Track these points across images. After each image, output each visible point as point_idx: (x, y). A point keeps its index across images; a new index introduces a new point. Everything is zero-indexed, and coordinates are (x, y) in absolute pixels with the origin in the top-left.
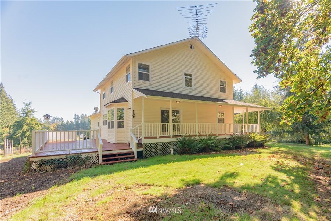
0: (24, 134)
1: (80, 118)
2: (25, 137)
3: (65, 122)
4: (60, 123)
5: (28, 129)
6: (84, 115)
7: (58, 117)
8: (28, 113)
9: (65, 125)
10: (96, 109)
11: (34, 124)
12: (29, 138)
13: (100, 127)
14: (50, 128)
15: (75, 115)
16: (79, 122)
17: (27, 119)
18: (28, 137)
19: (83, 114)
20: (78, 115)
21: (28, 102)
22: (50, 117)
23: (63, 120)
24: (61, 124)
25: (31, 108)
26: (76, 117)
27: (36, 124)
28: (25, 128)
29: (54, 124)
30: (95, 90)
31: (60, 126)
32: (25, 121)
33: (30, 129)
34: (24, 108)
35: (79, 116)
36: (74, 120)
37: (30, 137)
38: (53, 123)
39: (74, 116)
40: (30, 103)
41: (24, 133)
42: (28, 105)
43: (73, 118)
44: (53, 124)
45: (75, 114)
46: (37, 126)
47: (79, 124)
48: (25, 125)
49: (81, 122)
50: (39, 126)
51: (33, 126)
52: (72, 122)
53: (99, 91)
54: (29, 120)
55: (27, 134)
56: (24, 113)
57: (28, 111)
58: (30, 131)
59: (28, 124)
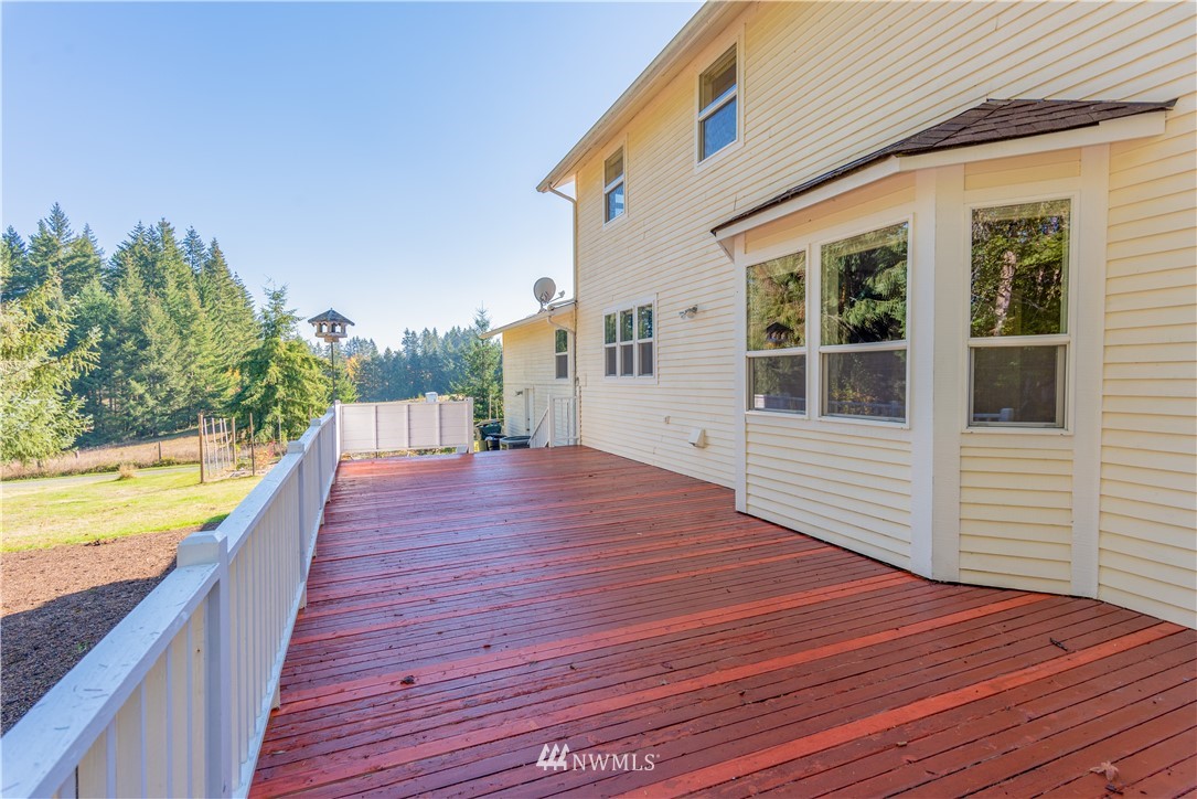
0: (273, 394)
1: (420, 342)
2: (276, 405)
3: (381, 352)
4: (367, 357)
5: (279, 375)
6: (431, 332)
7: (361, 338)
8: (279, 323)
9: (381, 364)
10: (544, 289)
11: (299, 360)
12: (286, 405)
13: (576, 379)
14: (344, 373)
15: (407, 333)
16: (419, 352)
17: (277, 344)
18: (284, 403)
19: (426, 330)
20: (414, 333)
21: (278, 289)
22: (348, 327)
23: (375, 348)
24: (370, 359)
25: (286, 309)
26: (410, 339)
27: (303, 360)
28: (274, 371)
29: (353, 360)
30: (548, 185)
31: (368, 364)
32: (272, 350)
33: (287, 376)
34: (267, 308)
35: (418, 335)
36: (403, 346)
37: (289, 401)
38: (350, 355)
39: (404, 336)
40: (281, 291)
41: (271, 388)
42: (277, 296)
43: (402, 340)
44: (349, 358)
45: (405, 330)
46: (306, 366)
47: (420, 360)
48: (272, 364)
49: (425, 352)
50: (311, 367)
51: (297, 367)
52: (399, 354)
53: (569, 187)
54: (284, 347)
55: (281, 392)
56: (268, 325)
57: (279, 316)
58: (287, 384)
59: (281, 361)
